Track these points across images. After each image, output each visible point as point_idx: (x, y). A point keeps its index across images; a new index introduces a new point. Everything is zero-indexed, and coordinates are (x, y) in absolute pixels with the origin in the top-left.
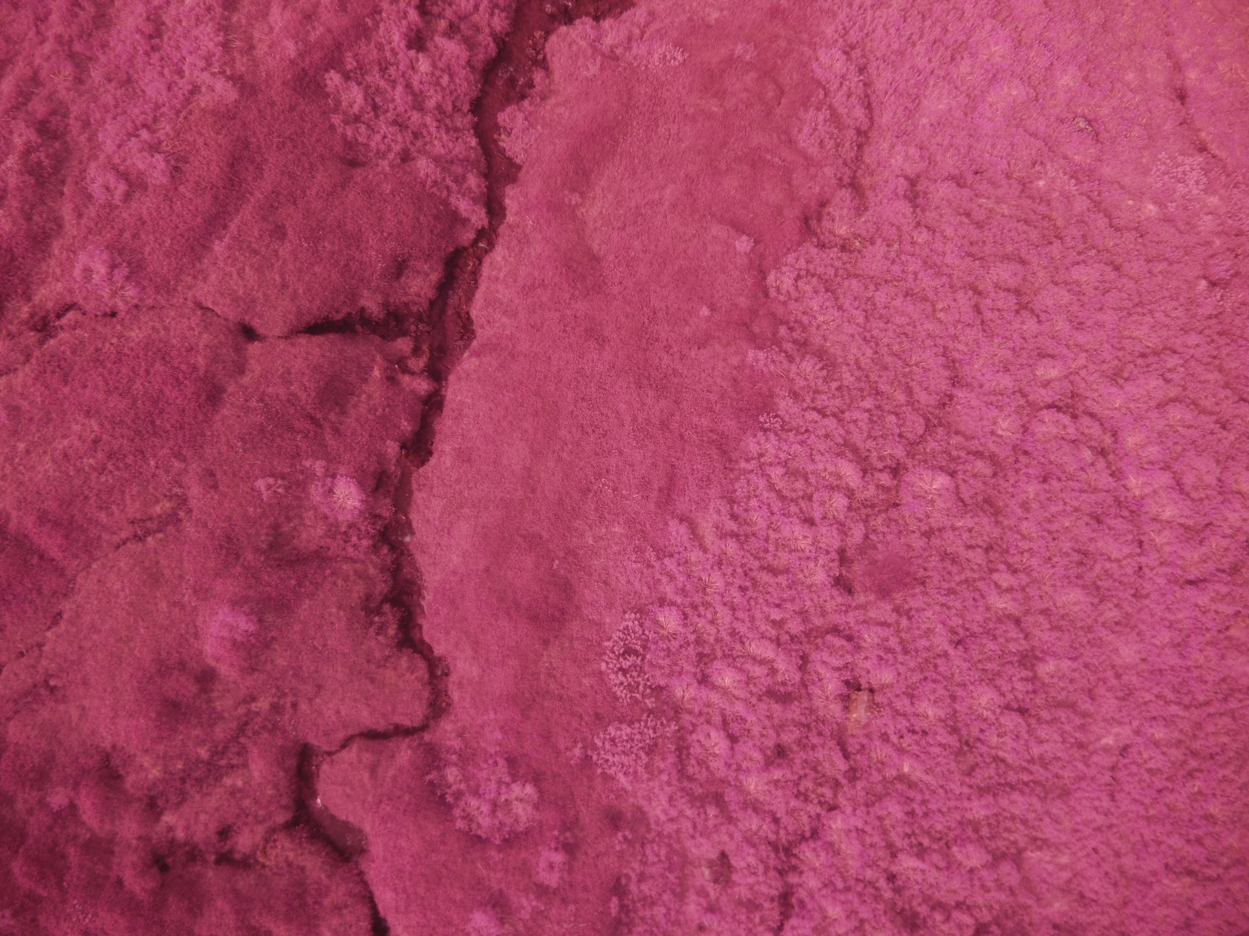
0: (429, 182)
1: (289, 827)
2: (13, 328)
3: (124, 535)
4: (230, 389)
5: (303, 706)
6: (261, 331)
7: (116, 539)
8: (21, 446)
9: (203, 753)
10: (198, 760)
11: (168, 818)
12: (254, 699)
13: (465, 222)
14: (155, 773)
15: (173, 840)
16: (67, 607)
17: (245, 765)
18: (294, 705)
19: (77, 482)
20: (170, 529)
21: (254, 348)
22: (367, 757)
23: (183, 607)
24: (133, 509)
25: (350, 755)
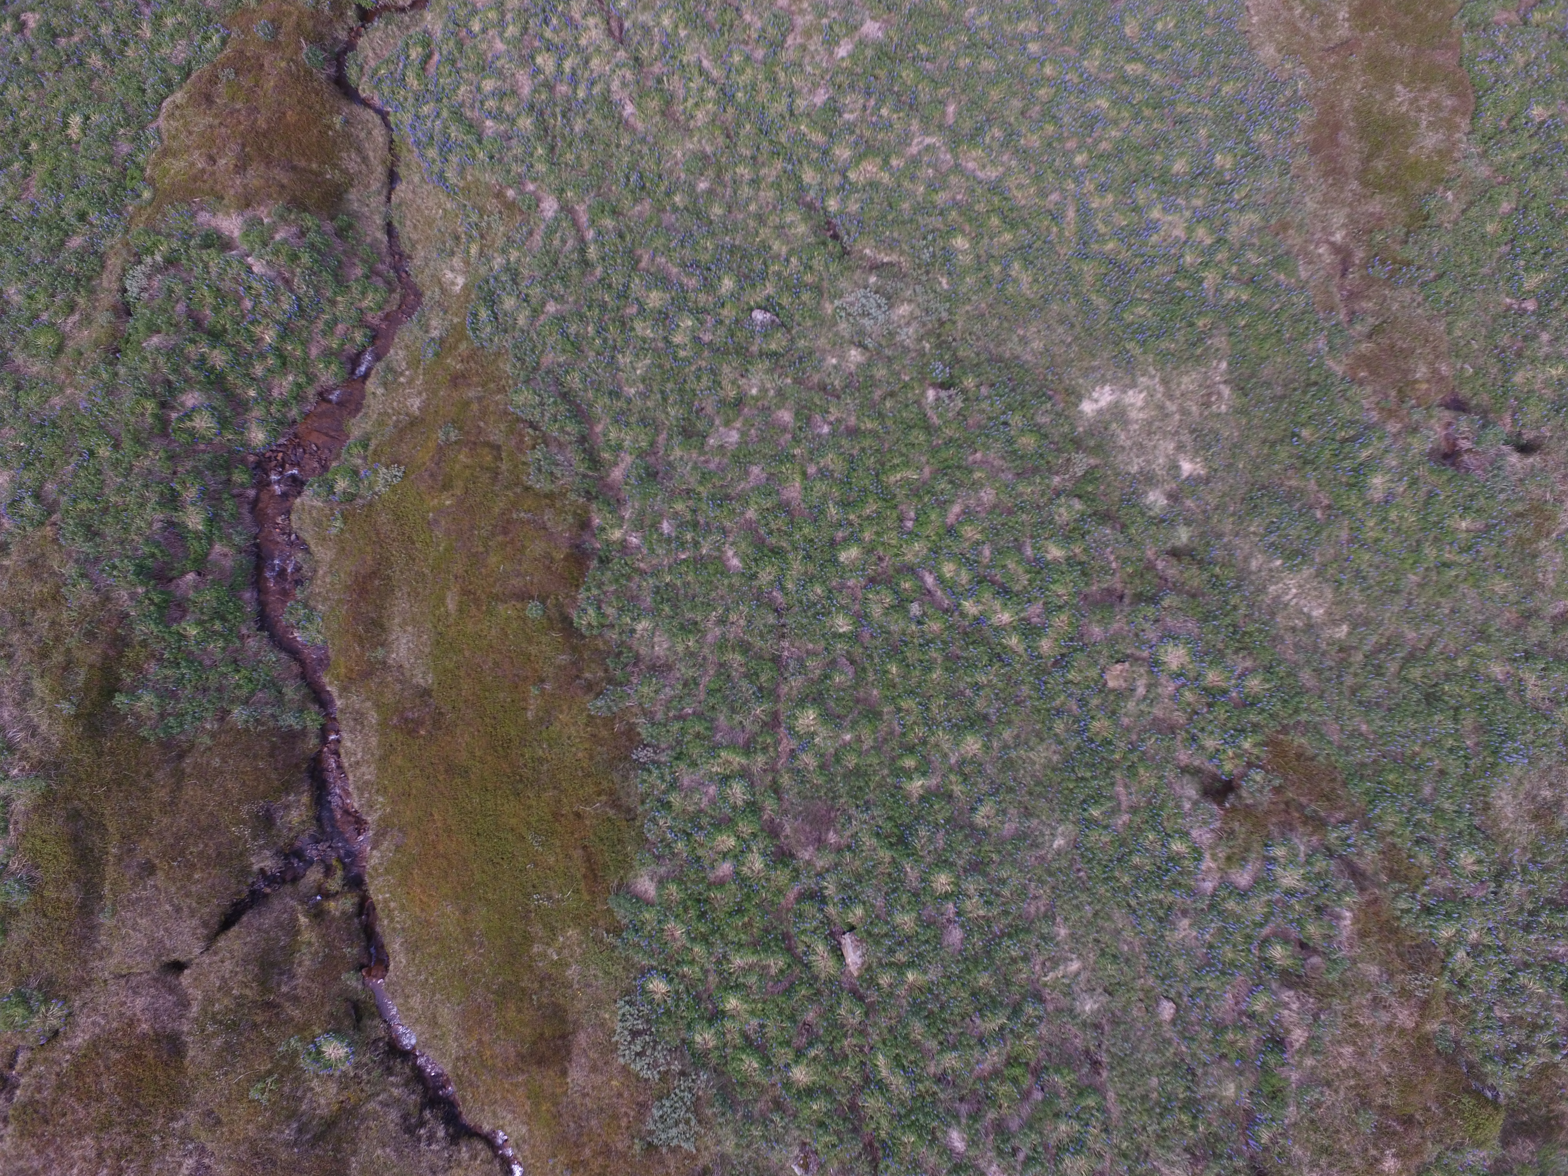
0: (251, 726)
4: (185, 1030)
6: (183, 959)
13: (303, 733)
21: (186, 978)
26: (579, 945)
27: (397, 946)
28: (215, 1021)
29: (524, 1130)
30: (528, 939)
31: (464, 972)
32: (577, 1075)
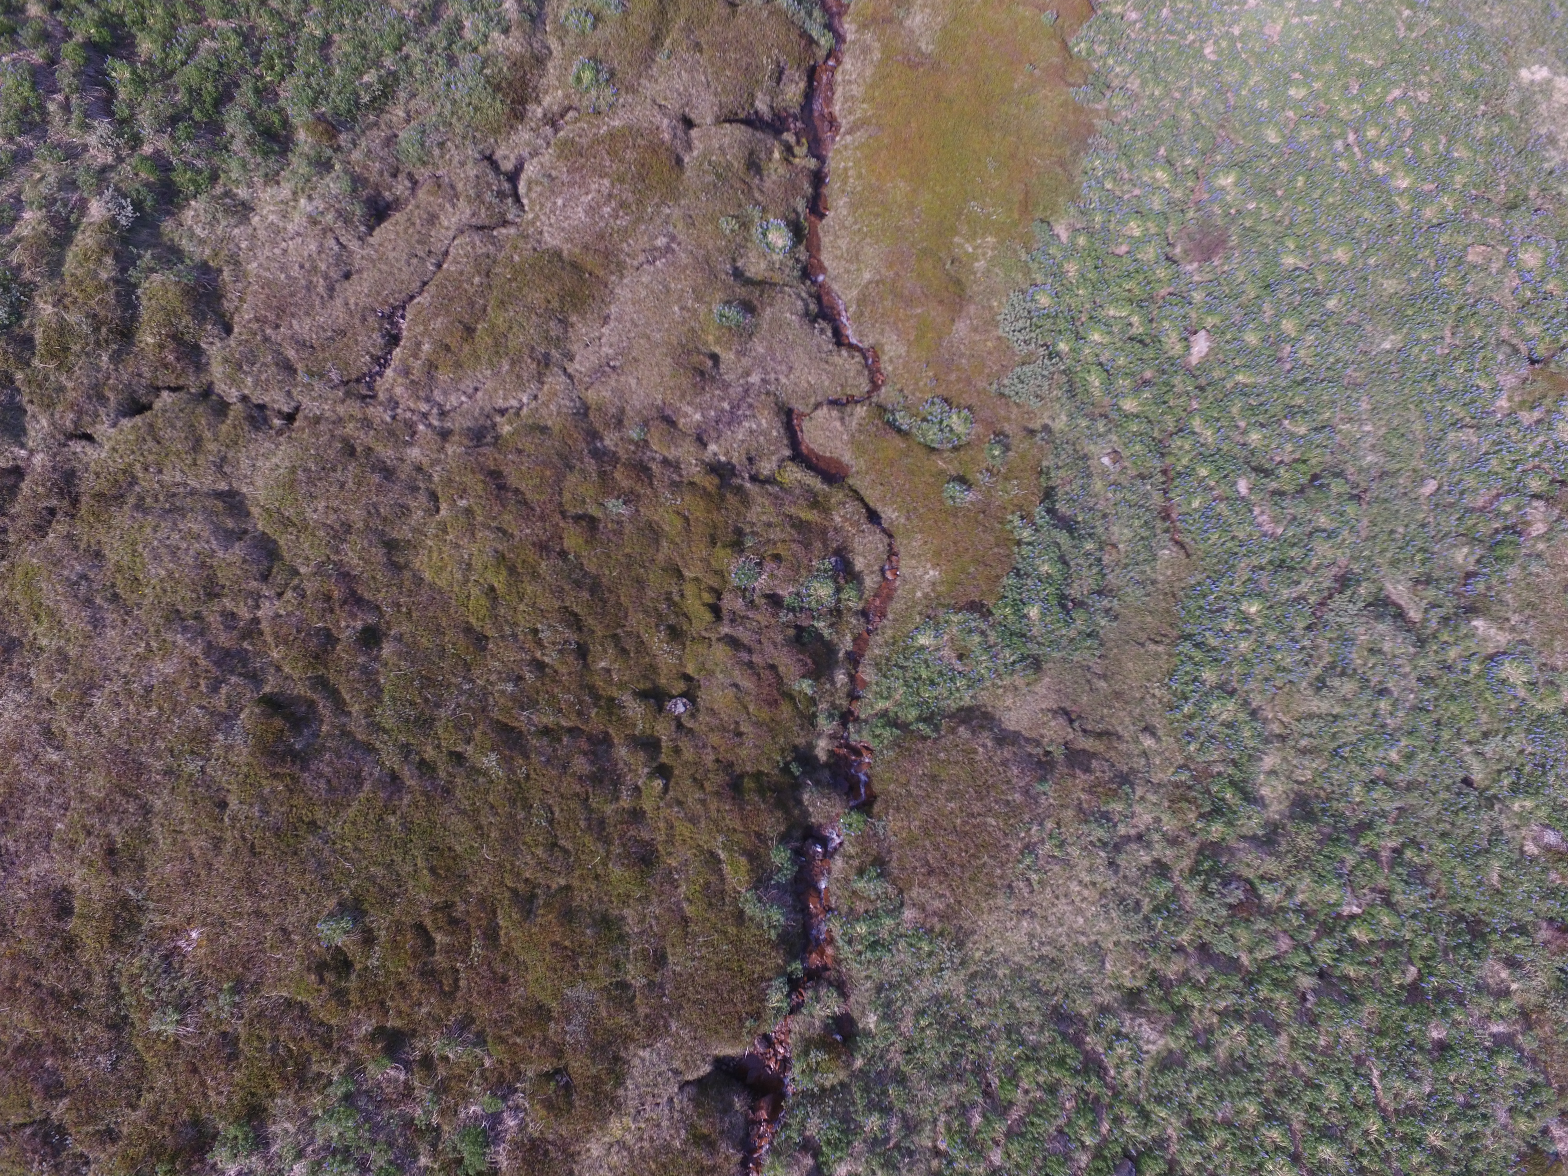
0: (790, 14)
1: (792, 459)
2: (533, 124)
3: (642, 258)
4: (686, 160)
5: (783, 380)
6: (697, 121)
7: (635, 263)
8: (560, 202)
9: (726, 406)
10: (723, 410)
11: (713, 447)
12: (748, 374)
13: (817, 44)
14: (698, 417)
15: (719, 461)
16: (613, 309)
17: (754, 416)
18: (777, 380)
19: (602, 224)
20: (669, 256)
21: (694, 133)
22: (835, 413)
23: (688, 310)
24: (644, 241)
25: (823, 411)
26: (994, 248)
27: (841, 203)
28: (710, 163)
29: (902, 351)
30: (955, 231)
31: (899, 229)
32: (961, 328)
